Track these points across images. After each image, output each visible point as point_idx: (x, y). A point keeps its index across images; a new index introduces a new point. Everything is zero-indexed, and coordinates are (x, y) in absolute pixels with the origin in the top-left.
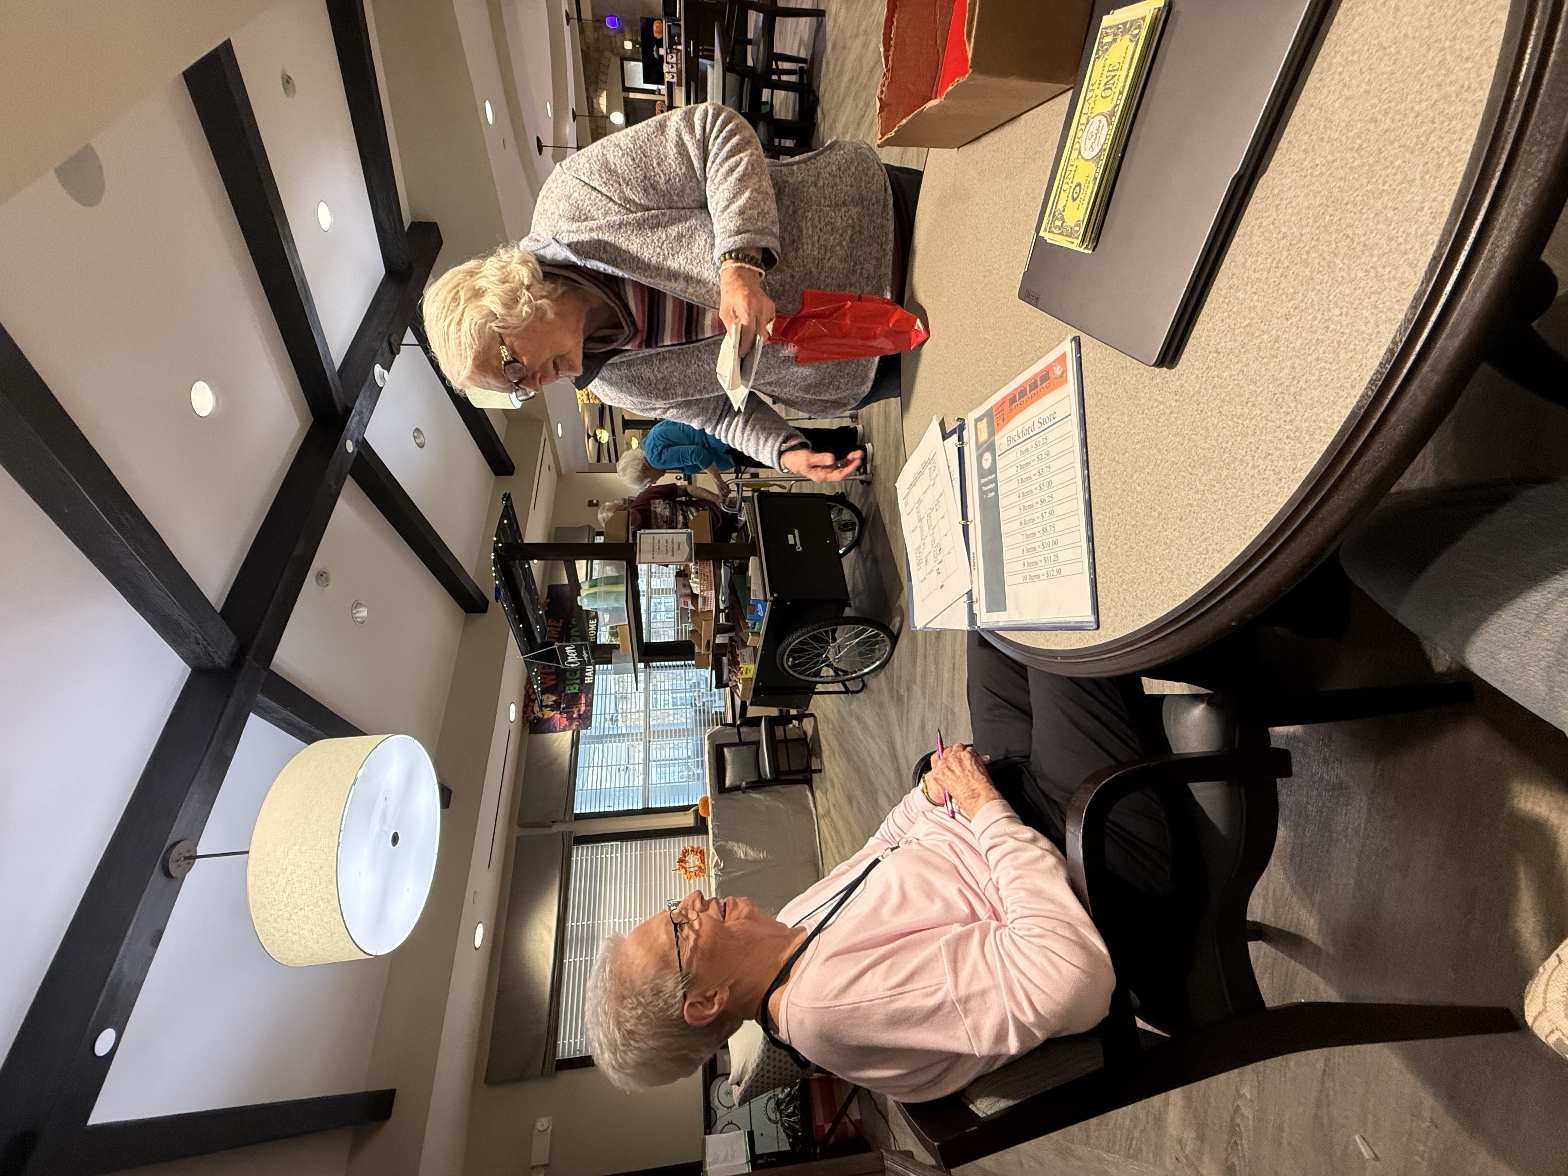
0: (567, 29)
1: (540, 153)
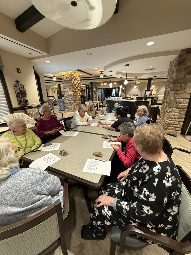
0: (134, 77)
1: (125, 65)
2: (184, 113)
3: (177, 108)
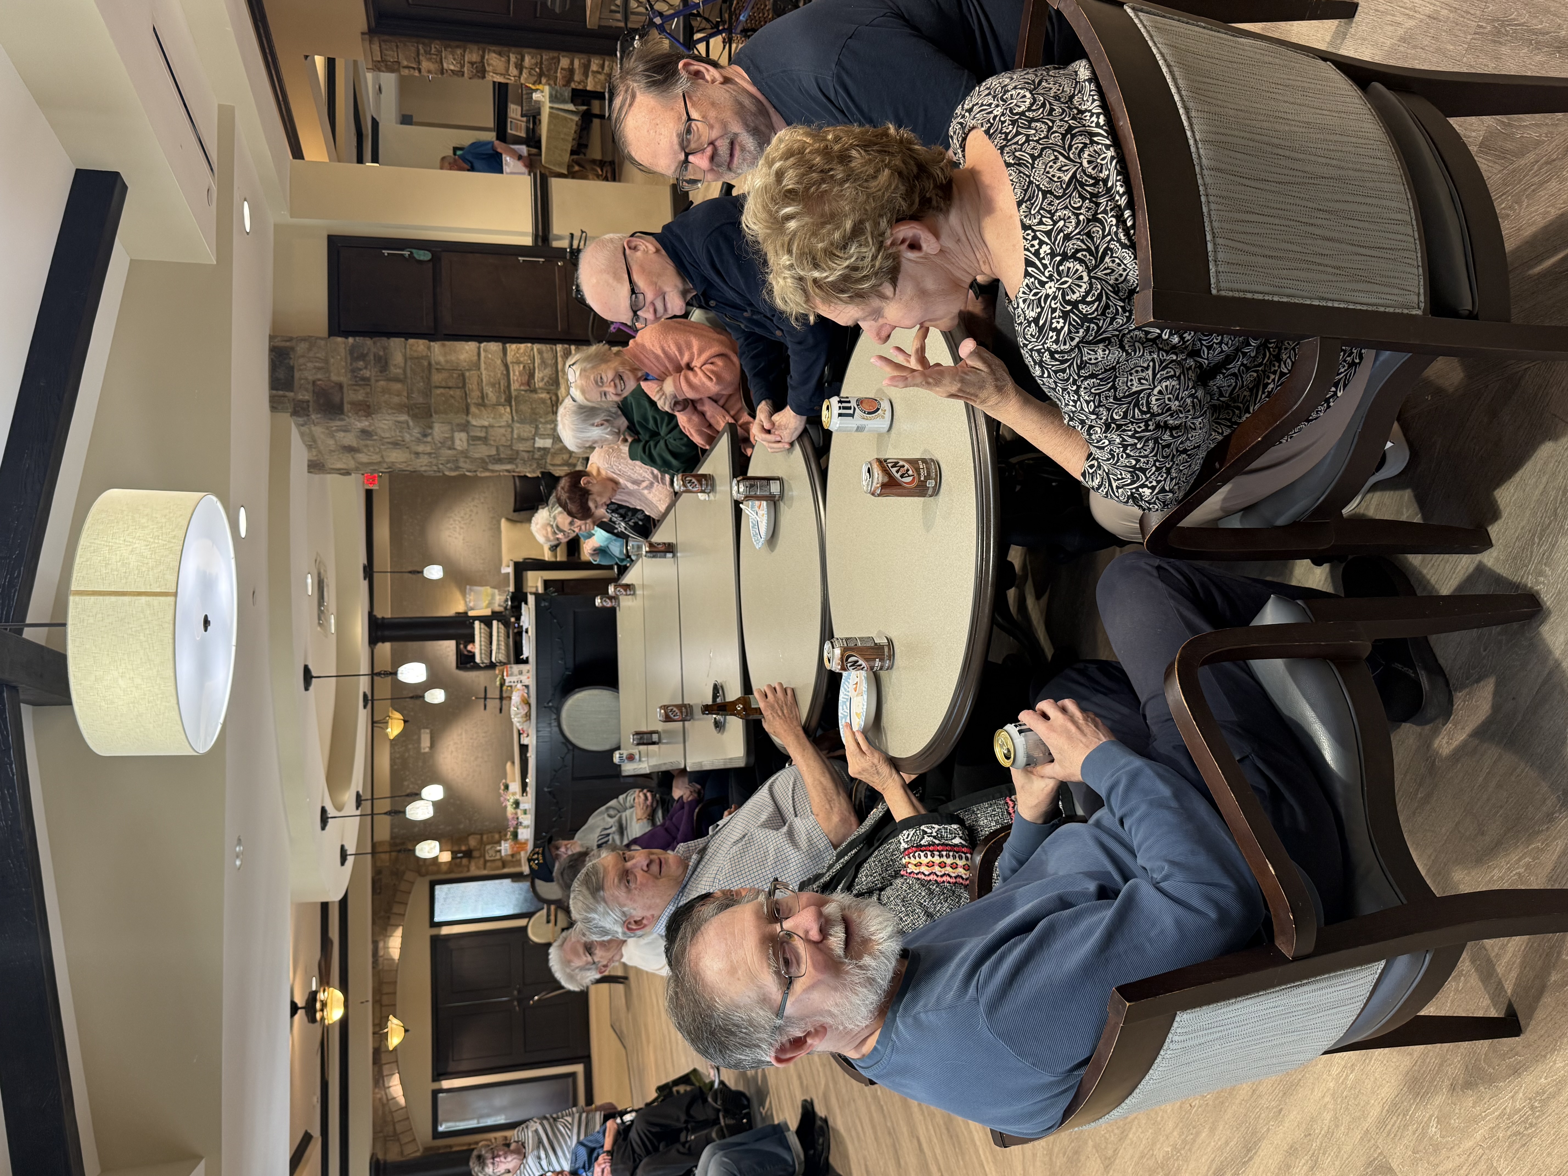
1: (307, 689)
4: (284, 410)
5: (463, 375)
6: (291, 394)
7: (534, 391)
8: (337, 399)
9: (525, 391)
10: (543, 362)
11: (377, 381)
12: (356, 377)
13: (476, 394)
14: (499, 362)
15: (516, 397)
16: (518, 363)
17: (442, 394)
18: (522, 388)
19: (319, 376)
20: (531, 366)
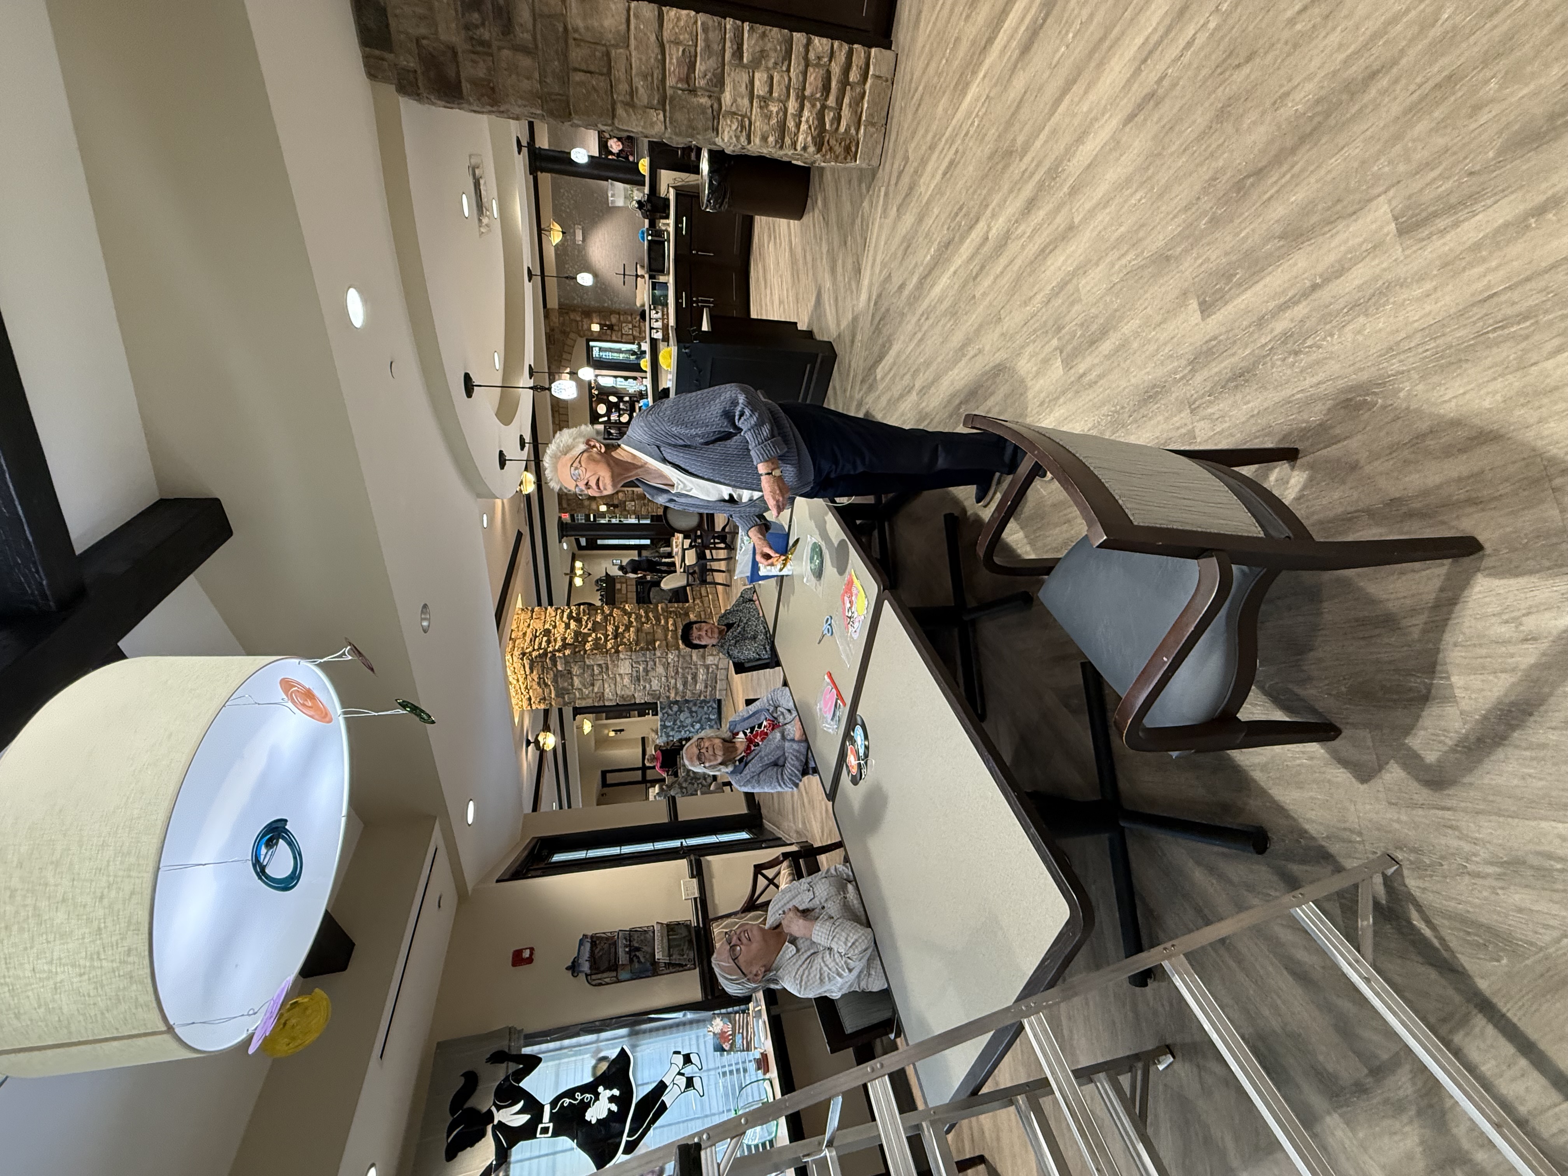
1: (469, 396)
2: (755, 36)
3: (719, 82)
4: (386, 80)
5: (608, 54)
6: (390, 56)
7: (693, 91)
8: (451, 73)
9: (683, 90)
10: (708, 46)
11: (500, 48)
12: (472, 38)
13: (624, 87)
14: (653, 38)
15: (672, 99)
16: (677, 43)
17: (581, 84)
18: (680, 85)
19: (423, 31)
20: (693, 50)
